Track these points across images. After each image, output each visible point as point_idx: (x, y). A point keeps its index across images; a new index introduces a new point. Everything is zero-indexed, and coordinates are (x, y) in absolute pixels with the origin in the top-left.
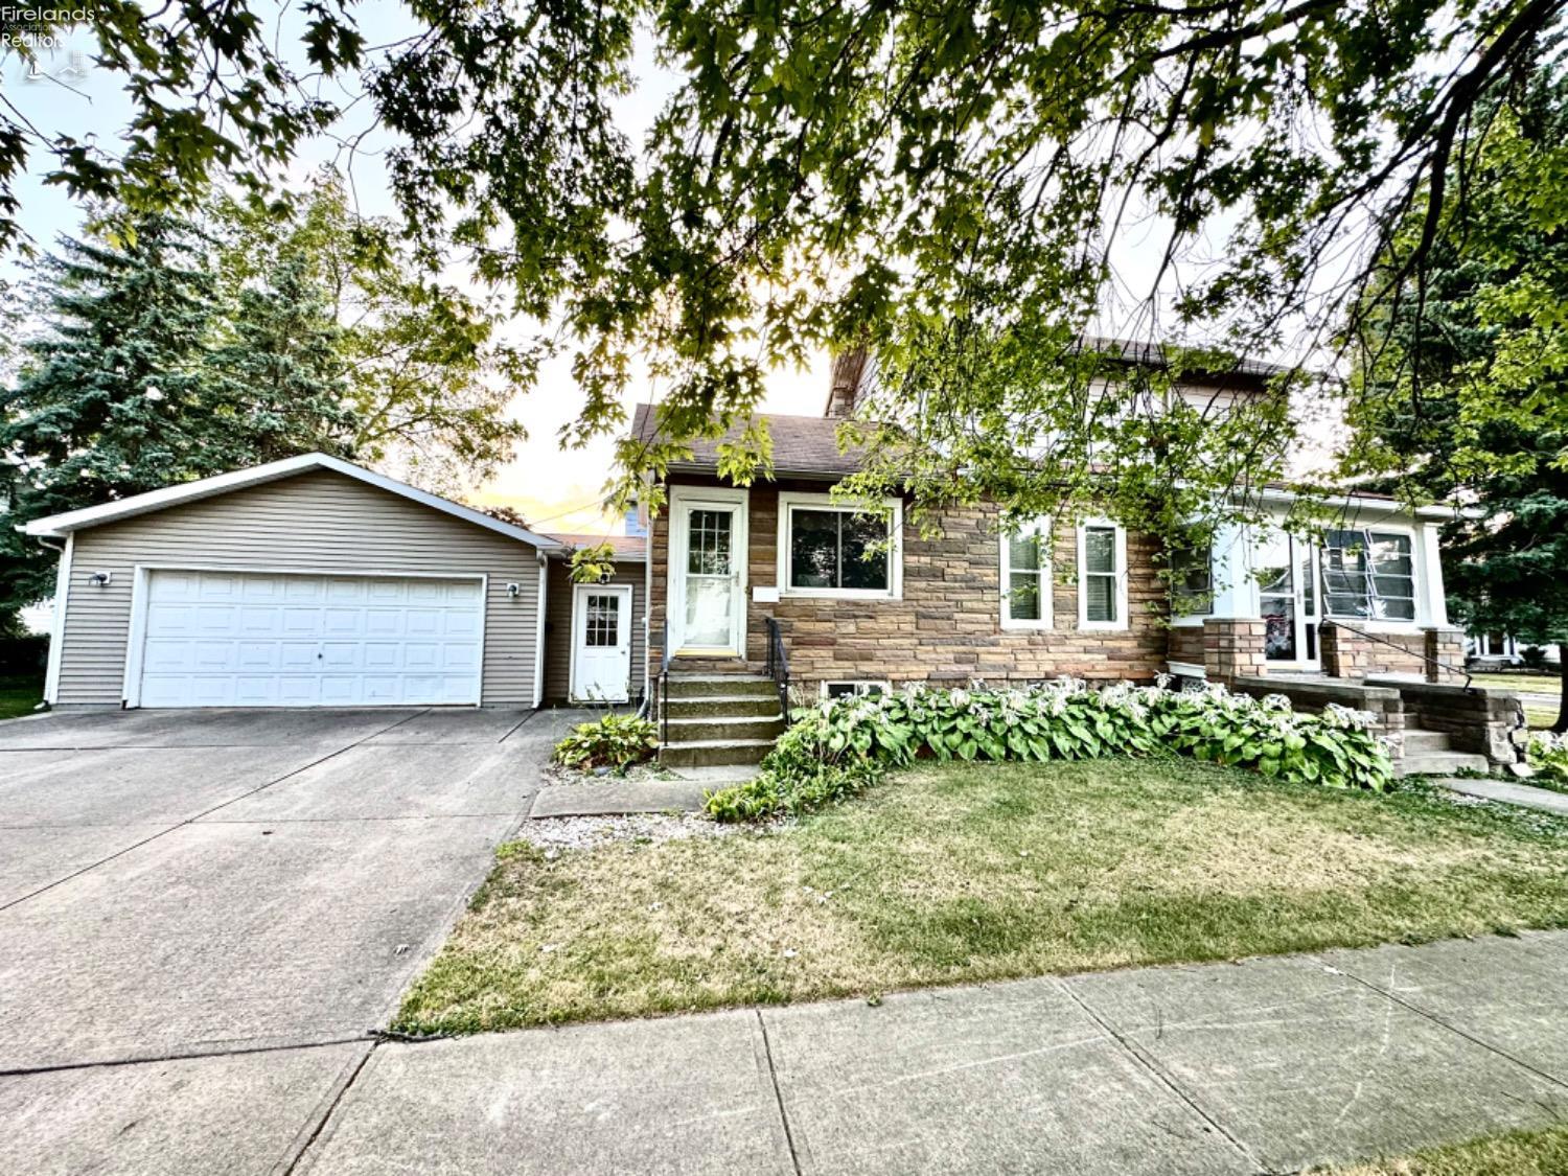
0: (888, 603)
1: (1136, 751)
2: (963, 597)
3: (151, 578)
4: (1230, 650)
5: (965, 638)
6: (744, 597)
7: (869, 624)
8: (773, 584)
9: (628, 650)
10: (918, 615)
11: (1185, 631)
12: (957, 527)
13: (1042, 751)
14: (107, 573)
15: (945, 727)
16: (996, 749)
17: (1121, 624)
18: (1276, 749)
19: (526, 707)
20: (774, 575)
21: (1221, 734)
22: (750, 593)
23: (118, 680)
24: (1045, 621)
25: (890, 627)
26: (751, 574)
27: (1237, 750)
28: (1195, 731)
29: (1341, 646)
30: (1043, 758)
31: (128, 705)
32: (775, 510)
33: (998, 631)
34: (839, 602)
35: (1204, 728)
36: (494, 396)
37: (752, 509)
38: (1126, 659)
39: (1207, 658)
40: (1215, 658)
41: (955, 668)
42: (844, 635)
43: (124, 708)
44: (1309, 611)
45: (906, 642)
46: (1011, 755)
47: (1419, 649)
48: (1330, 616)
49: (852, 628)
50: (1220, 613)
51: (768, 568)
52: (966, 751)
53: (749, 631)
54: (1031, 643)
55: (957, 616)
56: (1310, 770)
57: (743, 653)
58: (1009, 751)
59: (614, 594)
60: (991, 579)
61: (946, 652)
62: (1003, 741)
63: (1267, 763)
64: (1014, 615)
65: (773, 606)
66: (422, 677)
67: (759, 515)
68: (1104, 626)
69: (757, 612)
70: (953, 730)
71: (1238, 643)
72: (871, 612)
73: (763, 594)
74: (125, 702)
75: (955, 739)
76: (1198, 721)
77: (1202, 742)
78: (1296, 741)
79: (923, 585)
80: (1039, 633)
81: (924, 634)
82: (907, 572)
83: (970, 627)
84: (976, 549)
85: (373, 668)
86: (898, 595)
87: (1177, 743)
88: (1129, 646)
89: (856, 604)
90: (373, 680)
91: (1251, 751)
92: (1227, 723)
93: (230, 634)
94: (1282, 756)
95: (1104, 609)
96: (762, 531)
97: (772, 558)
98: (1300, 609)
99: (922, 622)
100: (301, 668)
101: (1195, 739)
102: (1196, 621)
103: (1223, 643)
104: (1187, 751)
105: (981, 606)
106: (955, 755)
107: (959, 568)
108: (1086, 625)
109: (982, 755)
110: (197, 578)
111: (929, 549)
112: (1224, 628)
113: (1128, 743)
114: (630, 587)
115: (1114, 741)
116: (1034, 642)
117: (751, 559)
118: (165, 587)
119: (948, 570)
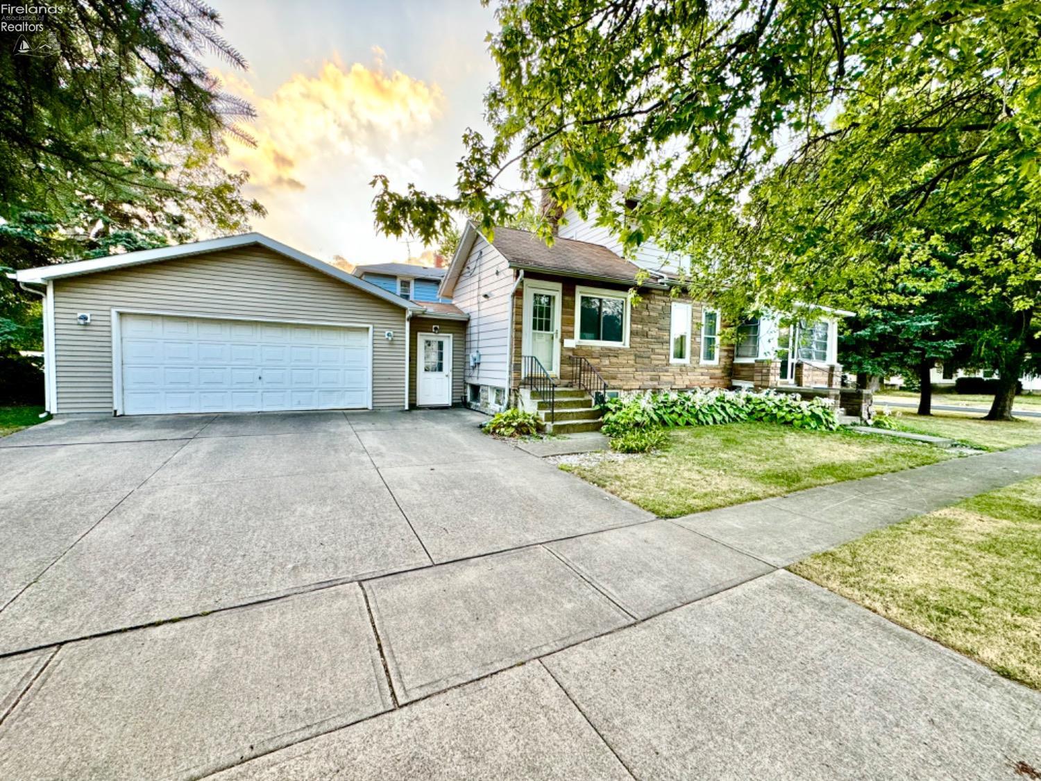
0: (624, 349)
1: (742, 419)
2: (655, 347)
3: (121, 319)
4: (768, 374)
5: (656, 367)
6: (559, 344)
7: (614, 360)
8: (573, 338)
9: (451, 374)
10: (636, 355)
11: (742, 365)
12: (654, 309)
13: (710, 419)
14: (88, 315)
15: (669, 411)
16: (692, 420)
17: (715, 362)
18: (800, 416)
19: (400, 409)
20: (573, 332)
21: (775, 411)
22: (562, 342)
23: (108, 395)
24: (686, 361)
25: (625, 362)
26: (563, 332)
27: (783, 417)
28: (763, 410)
29: (805, 373)
30: (711, 424)
31: (118, 414)
32: (573, 295)
33: (668, 365)
34: (602, 348)
35: (767, 408)
36: (230, 177)
37: (563, 295)
38: (716, 378)
39: (755, 378)
40: (759, 378)
41: (650, 383)
42: (605, 366)
43: (115, 416)
44: (793, 357)
45: (631, 370)
46: (700, 423)
47: (827, 374)
48: (801, 359)
49: (607, 362)
50: (761, 357)
51: (570, 329)
52: (680, 421)
53: (561, 363)
54: (681, 370)
55: (653, 356)
56: (813, 424)
57: (558, 375)
58: (699, 420)
59: (441, 339)
60: (666, 338)
61: (647, 375)
62: (696, 416)
63: (796, 422)
64: (675, 357)
65: (572, 350)
66: (331, 392)
67: (567, 298)
68: (710, 363)
69: (566, 353)
70: (673, 412)
71: (772, 371)
72: (615, 353)
73: (569, 343)
74: (115, 411)
75: (674, 416)
76: (763, 406)
77: (767, 415)
78: (808, 413)
79: (638, 340)
80: (684, 366)
81: (638, 365)
82: (632, 333)
83: (657, 362)
84: (661, 322)
85: (297, 386)
86: (627, 346)
87: (754, 416)
88: (718, 372)
89: (610, 349)
90: (299, 394)
91: (789, 417)
92: (777, 406)
93: (191, 362)
94: (802, 419)
95: (710, 356)
96: (568, 307)
97: (572, 323)
98: (790, 355)
99: (638, 360)
100: (246, 386)
101: (763, 414)
102: (751, 361)
103: (765, 371)
104: (760, 419)
105: (662, 351)
106: (677, 424)
107: (654, 332)
108: (703, 362)
109: (688, 423)
110: (159, 321)
111: (642, 321)
112: (765, 364)
113: (738, 416)
114: (451, 335)
115: (733, 416)
116: (683, 370)
117: (563, 324)
118: (132, 326)
119: (650, 333)
